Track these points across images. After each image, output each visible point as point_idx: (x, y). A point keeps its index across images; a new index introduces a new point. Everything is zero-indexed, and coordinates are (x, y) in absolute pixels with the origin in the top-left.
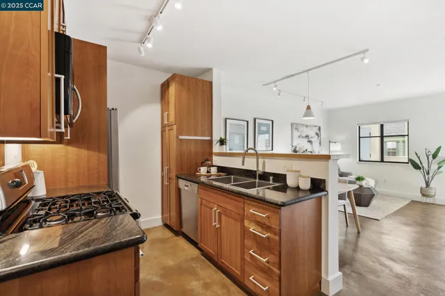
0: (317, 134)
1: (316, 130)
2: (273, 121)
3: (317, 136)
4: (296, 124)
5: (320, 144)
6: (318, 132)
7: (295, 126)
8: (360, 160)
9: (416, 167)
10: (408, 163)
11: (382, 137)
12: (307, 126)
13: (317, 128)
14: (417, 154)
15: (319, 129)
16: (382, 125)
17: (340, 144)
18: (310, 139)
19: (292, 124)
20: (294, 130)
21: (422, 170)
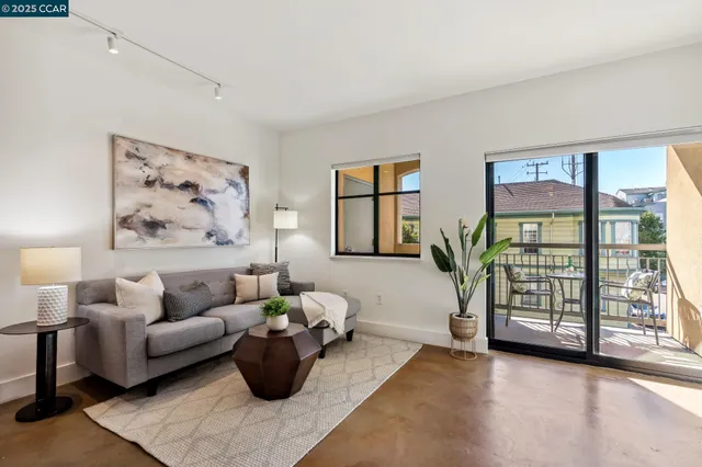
0: (234, 185)
1: (229, 173)
3: (232, 191)
4: (134, 141)
6: (239, 180)
7: (124, 146)
8: (337, 253)
10: (420, 256)
11: (376, 196)
12: (189, 157)
13: (235, 169)
14: (443, 234)
15: (245, 172)
16: (376, 168)
17: (296, 213)
18: (204, 193)
19: (113, 139)
20: (123, 158)
21: (452, 273)
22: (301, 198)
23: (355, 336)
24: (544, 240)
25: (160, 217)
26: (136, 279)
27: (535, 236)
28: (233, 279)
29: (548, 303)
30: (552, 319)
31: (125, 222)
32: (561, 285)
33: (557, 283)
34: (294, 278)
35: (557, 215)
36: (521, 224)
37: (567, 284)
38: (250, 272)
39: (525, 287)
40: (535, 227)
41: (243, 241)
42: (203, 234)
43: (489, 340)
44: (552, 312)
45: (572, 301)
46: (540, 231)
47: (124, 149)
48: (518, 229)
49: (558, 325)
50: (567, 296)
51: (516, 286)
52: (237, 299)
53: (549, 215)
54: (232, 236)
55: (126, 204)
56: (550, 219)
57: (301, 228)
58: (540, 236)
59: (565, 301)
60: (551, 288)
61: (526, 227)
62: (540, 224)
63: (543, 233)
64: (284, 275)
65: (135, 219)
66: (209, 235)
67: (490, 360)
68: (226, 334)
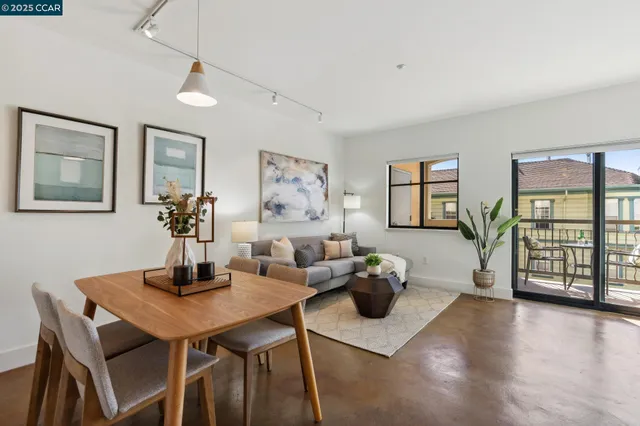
0: (320, 178)
1: (318, 169)
2: (204, 139)
3: (319, 182)
4: (271, 154)
5: (326, 196)
6: (323, 175)
7: (267, 157)
8: (390, 226)
9: (469, 235)
10: (456, 229)
11: (422, 184)
12: (297, 161)
13: (320, 167)
14: (468, 212)
15: (325, 169)
16: (422, 164)
17: (359, 197)
18: (304, 185)
19: (261, 153)
20: (266, 165)
21: (475, 241)
22: (361, 186)
23: (408, 286)
24: (557, 216)
25: (282, 202)
26: (279, 240)
27: (547, 212)
28: (322, 243)
29: (562, 266)
30: (565, 282)
31: (267, 206)
32: (574, 254)
33: (570, 252)
34: (361, 243)
35: (570, 192)
36: (532, 201)
37: (579, 252)
38: (332, 238)
39: (542, 254)
40: (547, 204)
41: (324, 217)
42: (304, 213)
43: (514, 291)
44: (565, 275)
45: (583, 266)
46: (552, 207)
47: (267, 159)
48: (530, 205)
49: (570, 285)
50: (579, 262)
51: (533, 254)
52: (326, 257)
53: (563, 192)
54: (319, 214)
55: (267, 195)
56: (563, 196)
57: (363, 209)
58: (552, 212)
59: (576, 266)
60: (564, 255)
61: (538, 204)
62: (552, 201)
63: (555, 210)
64: (355, 242)
65: (271, 204)
66: (307, 213)
67: (514, 304)
68: (332, 278)
